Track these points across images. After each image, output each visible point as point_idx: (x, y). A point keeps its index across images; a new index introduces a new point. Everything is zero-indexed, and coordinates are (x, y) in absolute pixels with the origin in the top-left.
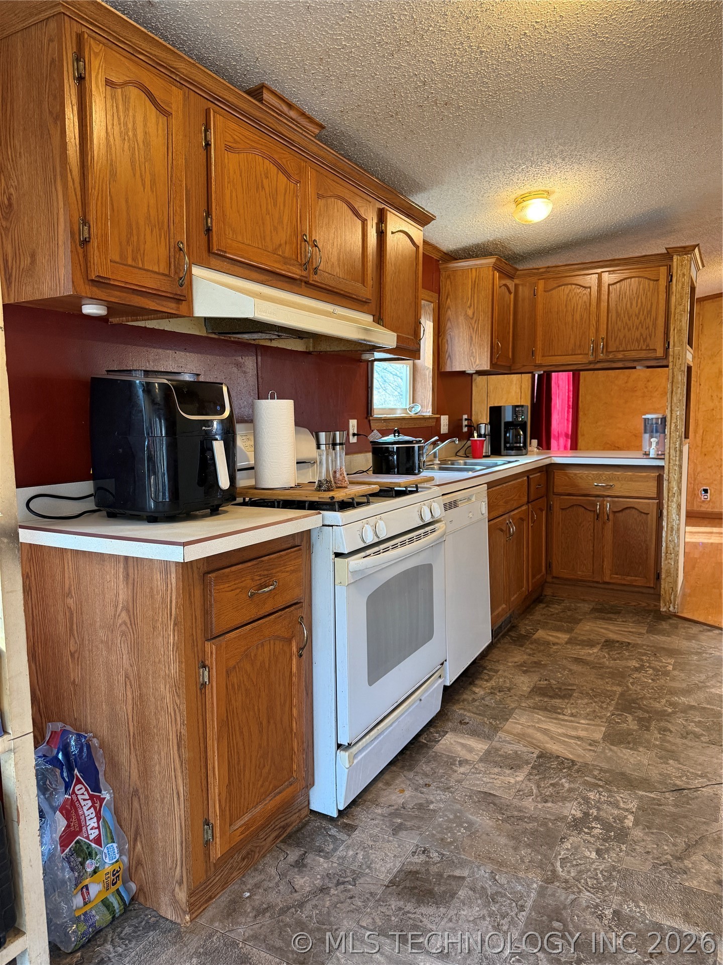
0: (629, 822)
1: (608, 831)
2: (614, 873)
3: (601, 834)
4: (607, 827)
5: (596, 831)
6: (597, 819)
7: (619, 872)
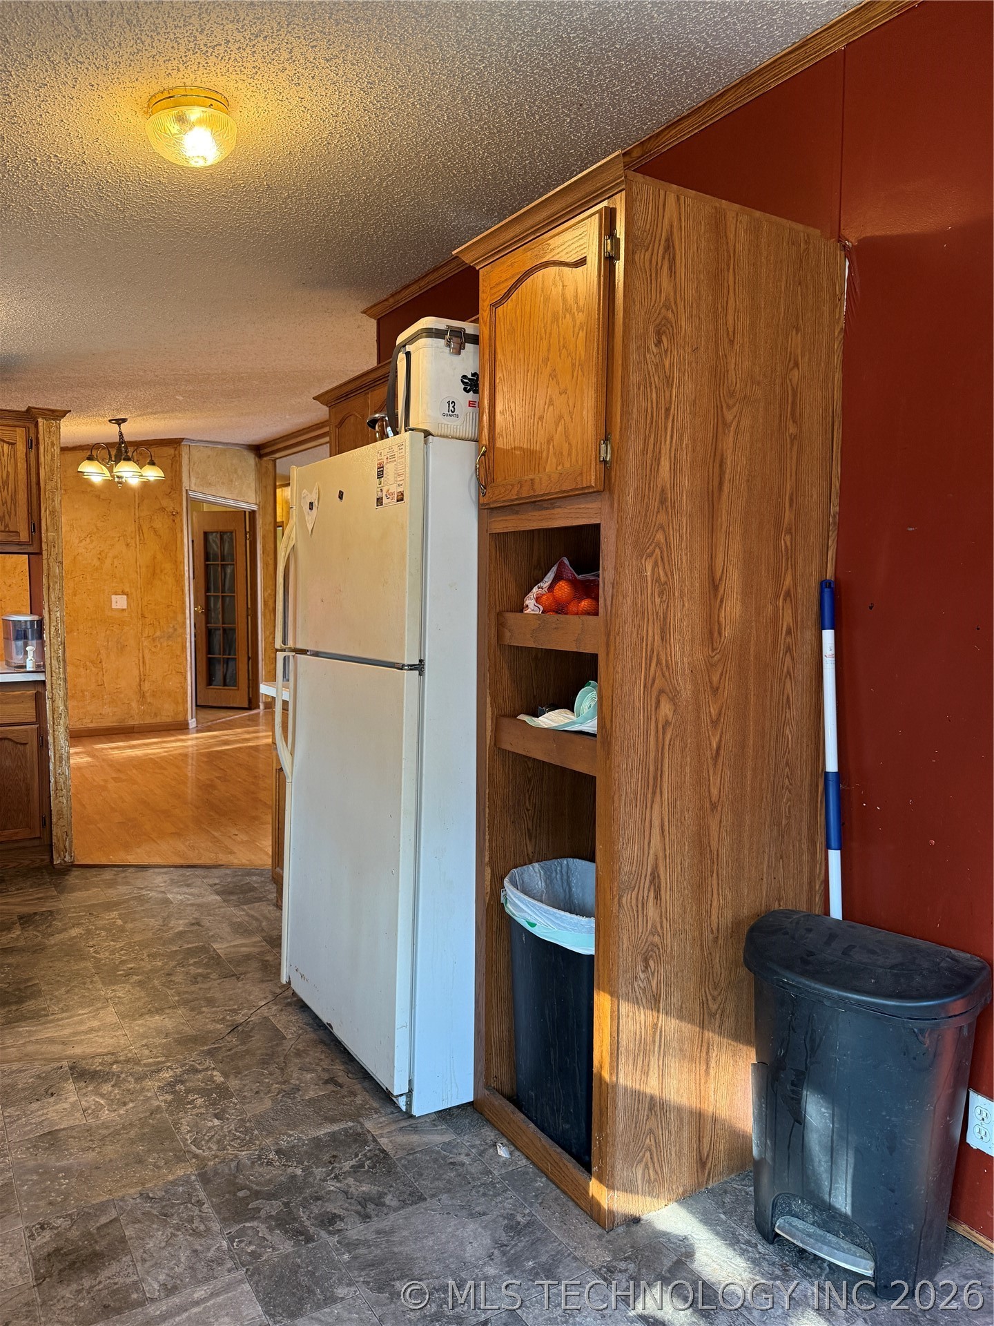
0: (219, 1078)
1: (209, 1096)
2: (248, 1124)
3: (205, 1101)
4: (204, 1092)
5: (199, 1101)
6: (188, 1091)
7: (250, 1121)
